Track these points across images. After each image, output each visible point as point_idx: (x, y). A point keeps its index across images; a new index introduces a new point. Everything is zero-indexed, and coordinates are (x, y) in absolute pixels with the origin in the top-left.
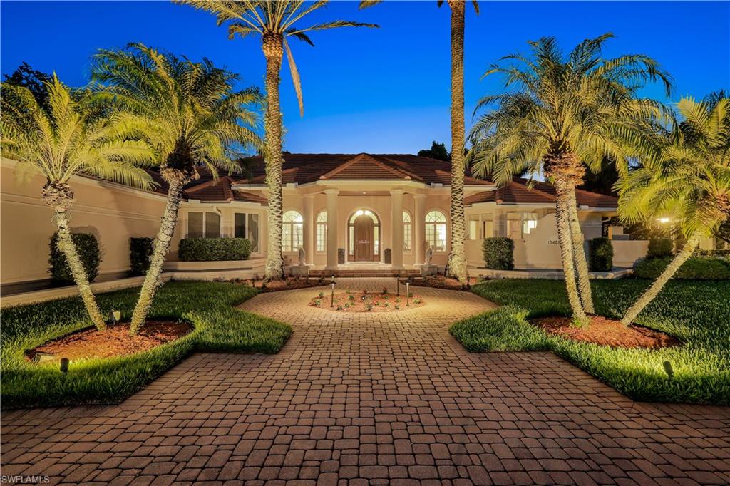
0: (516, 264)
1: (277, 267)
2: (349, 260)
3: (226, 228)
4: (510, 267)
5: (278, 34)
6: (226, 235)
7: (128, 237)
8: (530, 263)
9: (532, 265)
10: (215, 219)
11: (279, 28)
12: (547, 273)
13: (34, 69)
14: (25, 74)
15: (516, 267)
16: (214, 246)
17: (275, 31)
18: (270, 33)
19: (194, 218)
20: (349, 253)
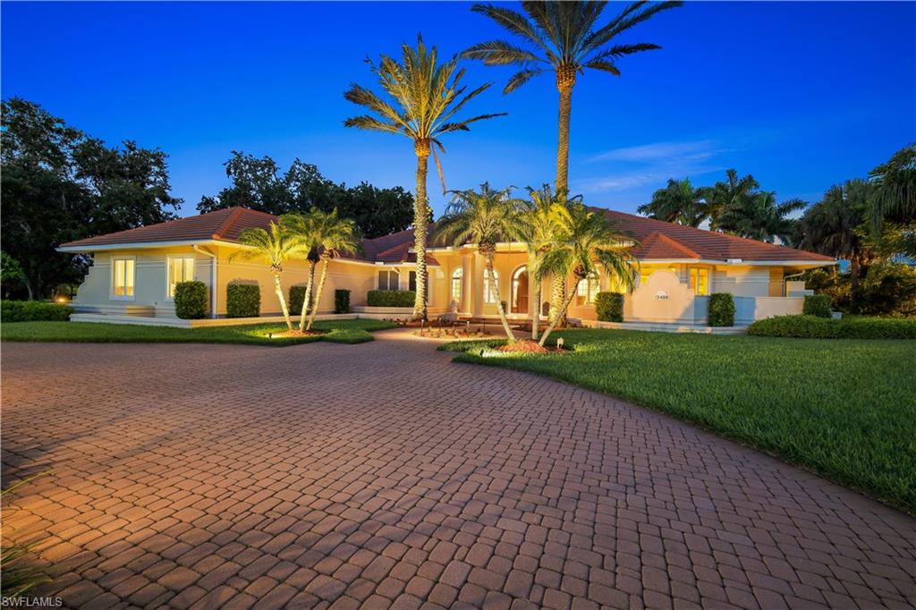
0: (626, 316)
1: (420, 311)
2: (512, 312)
3: (402, 283)
4: (621, 321)
5: (425, 139)
6: (402, 288)
7: (334, 289)
8: (635, 316)
9: (638, 318)
10: (395, 275)
11: (425, 134)
12: (649, 325)
13: (302, 163)
14: (297, 166)
15: (625, 320)
16: (388, 296)
17: (422, 137)
18: (420, 139)
19: (383, 274)
20: (512, 305)
